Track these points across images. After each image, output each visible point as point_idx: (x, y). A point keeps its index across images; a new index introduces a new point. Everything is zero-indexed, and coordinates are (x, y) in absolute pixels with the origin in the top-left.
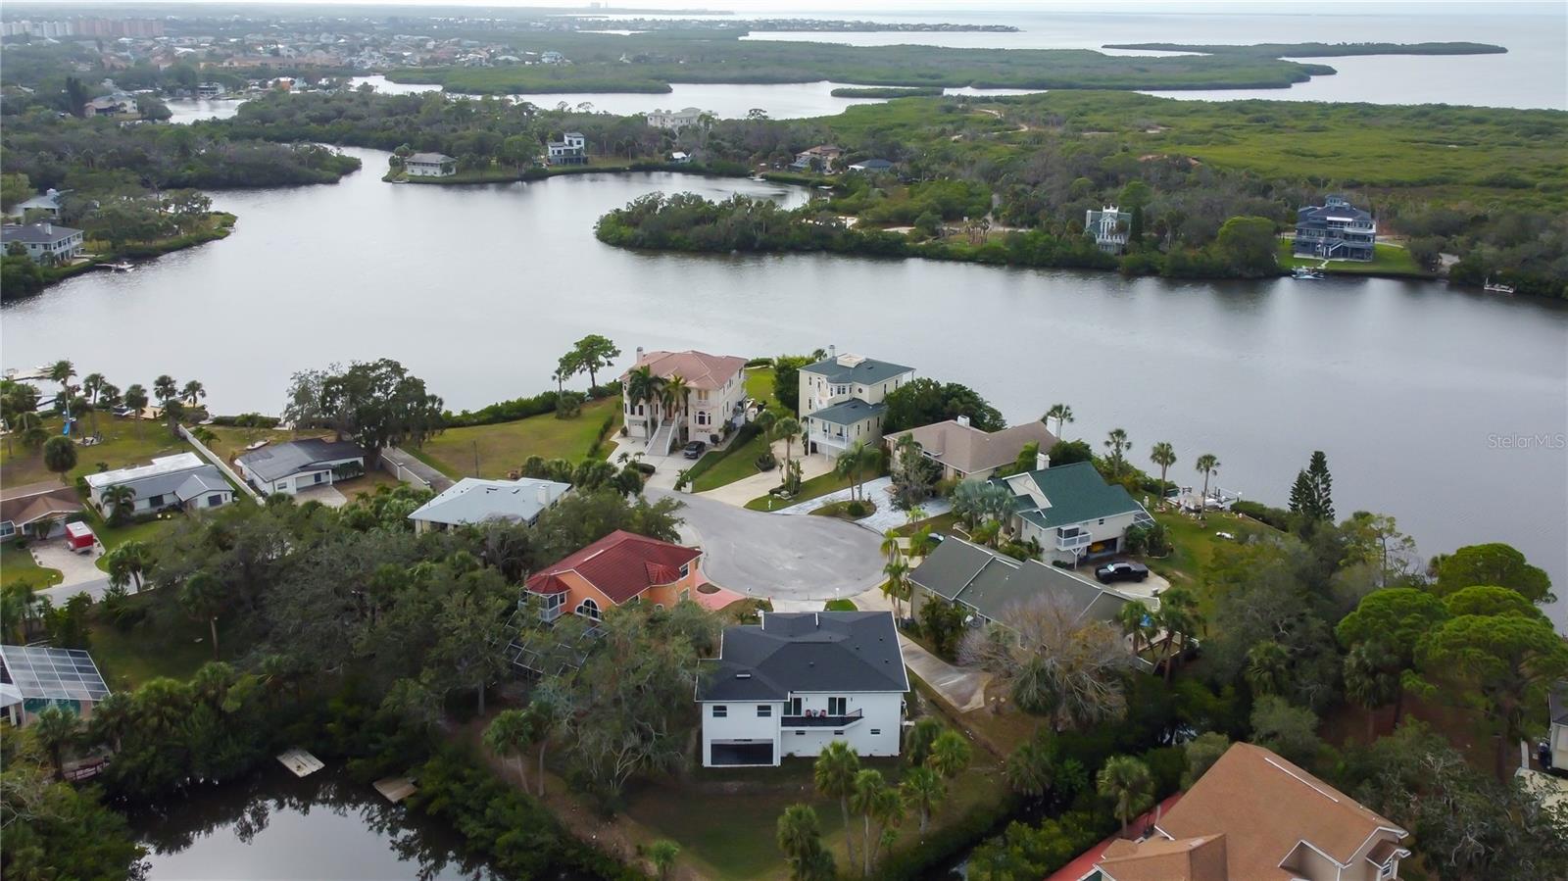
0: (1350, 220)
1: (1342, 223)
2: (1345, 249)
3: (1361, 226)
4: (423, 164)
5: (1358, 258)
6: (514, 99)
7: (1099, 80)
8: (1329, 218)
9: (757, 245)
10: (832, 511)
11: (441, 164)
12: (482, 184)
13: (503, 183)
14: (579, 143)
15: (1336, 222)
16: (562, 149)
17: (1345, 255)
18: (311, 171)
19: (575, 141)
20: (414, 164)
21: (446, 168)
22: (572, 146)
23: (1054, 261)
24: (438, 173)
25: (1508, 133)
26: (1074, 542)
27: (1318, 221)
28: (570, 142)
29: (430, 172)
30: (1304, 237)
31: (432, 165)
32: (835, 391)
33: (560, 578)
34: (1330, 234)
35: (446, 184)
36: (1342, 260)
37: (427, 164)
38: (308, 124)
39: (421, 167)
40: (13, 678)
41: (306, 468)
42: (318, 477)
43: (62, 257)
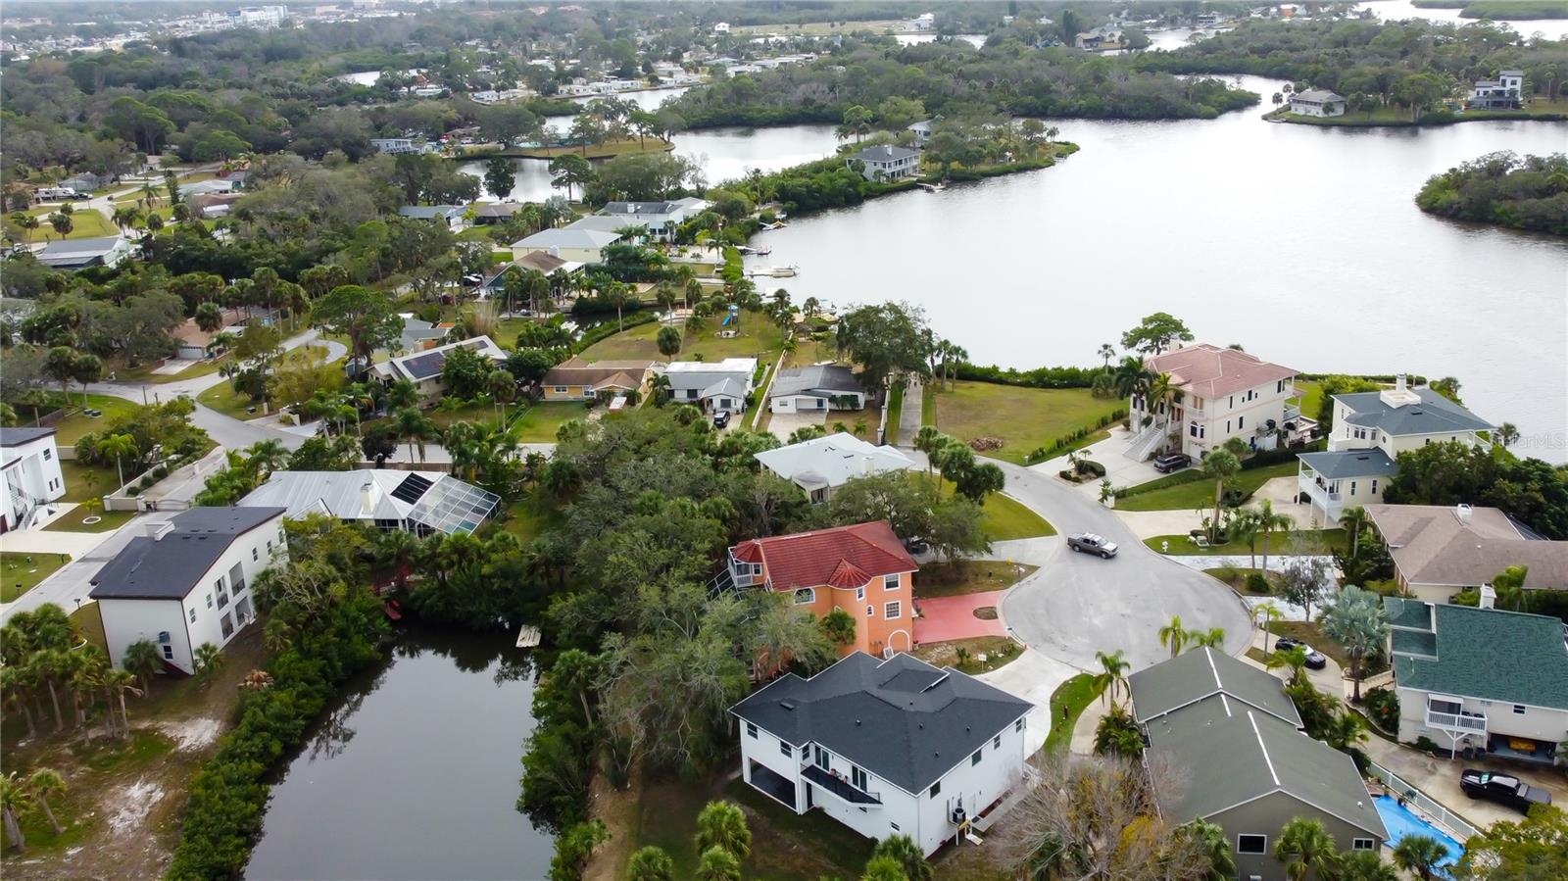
4: (1307, 103)
10: (1229, 577)
11: (1326, 104)
16: (1490, 90)
18: (1192, 107)
20: (1299, 102)
21: (1328, 108)
24: (1317, 112)
26: (1452, 722)
29: (1313, 111)
31: (1316, 104)
32: (1352, 433)
38: (1247, 55)
39: (1305, 105)
40: (419, 501)
41: (807, 392)
42: (820, 403)
43: (893, 174)
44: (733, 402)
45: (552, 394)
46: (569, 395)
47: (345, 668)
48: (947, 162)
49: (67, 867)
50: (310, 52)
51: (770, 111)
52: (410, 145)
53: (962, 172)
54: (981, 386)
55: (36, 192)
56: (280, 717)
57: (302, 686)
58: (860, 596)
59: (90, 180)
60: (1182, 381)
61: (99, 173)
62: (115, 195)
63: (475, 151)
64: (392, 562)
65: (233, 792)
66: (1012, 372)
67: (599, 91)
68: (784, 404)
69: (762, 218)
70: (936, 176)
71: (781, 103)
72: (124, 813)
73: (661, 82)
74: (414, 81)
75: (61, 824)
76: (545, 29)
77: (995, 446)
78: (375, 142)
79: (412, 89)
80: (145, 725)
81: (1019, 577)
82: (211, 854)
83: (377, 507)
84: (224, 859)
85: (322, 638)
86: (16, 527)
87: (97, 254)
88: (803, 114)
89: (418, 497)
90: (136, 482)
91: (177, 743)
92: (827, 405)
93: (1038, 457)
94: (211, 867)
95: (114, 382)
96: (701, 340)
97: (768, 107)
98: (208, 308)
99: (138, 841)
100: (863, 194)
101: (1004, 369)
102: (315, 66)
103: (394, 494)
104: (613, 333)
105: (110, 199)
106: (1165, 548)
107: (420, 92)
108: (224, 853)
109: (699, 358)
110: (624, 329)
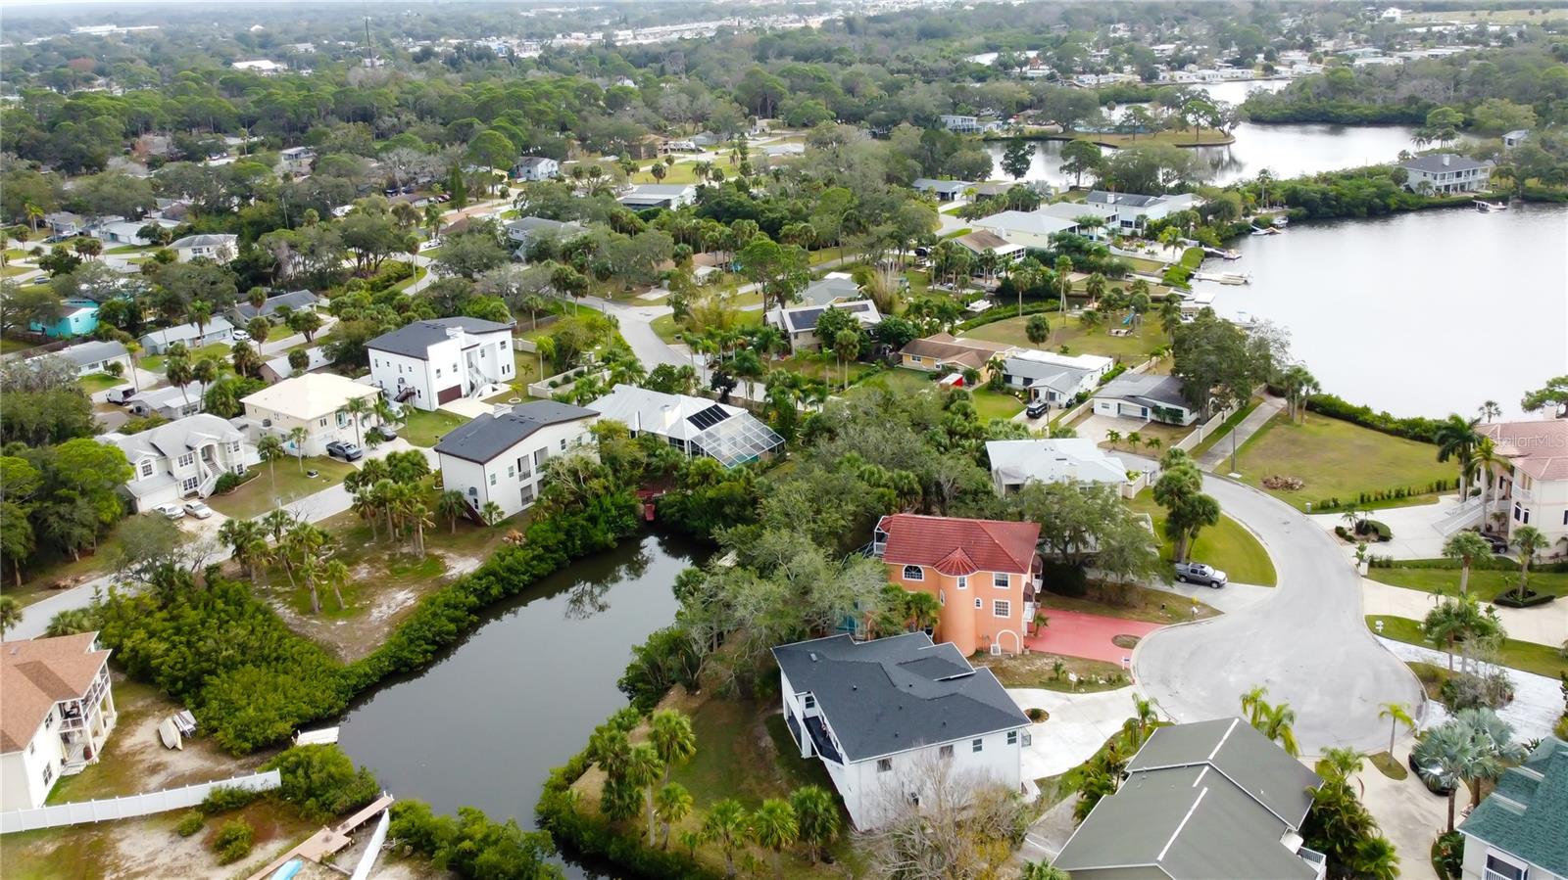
10: (1427, 676)
40: (709, 429)
41: (1132, 398)
42: (1144, 412)
43: (1447, 187)
44: (1057, 396)
45: (909, 362)
46: (923, 365)
47: (583, 547)
48: (1521, 179)
49: (331, 632)
50: (960, 32)
51: (1365, 108)
52: (974, 123)
53: (1542, 191)
54: (1339, 425)
55: (665, 144)
56: (509, 569)
57: (540, 551)
58: (962, 585)
59: (709, 137)
60: (1517, 453)
61: (716, 131)
62: (720, 151)
63: (1034, 132)
64: (659, 474)
65: (446, 612)
66: (1386, 418)
67: (1204, 79)
68: (1105, 406)
69: (1256, 223)
70: (1505, 193)
71: (1380, 101)
72: (384, 608)
73: (1276, 72)
74: (1027, 62)
75: (345, 603)
76: (1196, 13)
77: (1289, 486)
78: (944, 118)
79: (1024, 69)
80: (438, 552)
81: (1191, 618)
82: (403, 650)
83: (672, 427)
84: (410, 656)
85: (573, 519)
86: (467, 396)
87: (667, 197)
88: (1403, 113)
89: (709, 425)
90: (558, 378)
91: (447, 571)
92: (1150, 416)
93: (1324, 508)
94: (400, 659)
95: (607, 301)
96: (1089, 334)
97: (1366, 103)
98: (682, 249)
99: (378, 628)
100: (1394, 207)
101: (1377, 411)
102: (956, 45)
103: (691, 419)
104: (1014, 316)
105: (717, 153)
106: (1380, 628)
107: (1030, 73)
108: (412, 652)
109: (1065, 351)
110: (1023, 314)
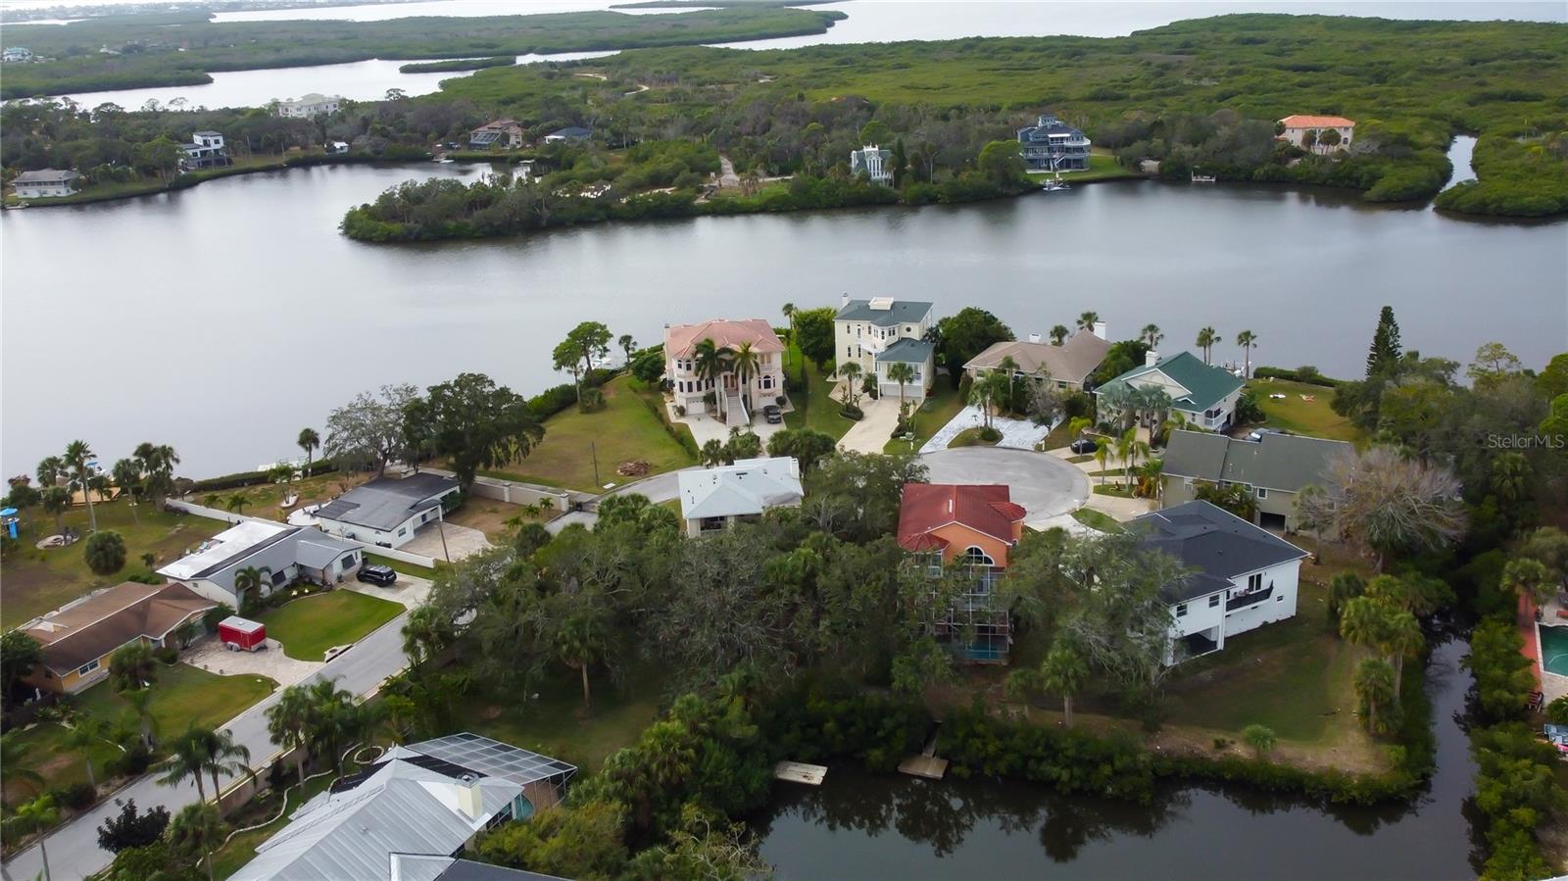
0: (1067, 135)
1: (1062, 139)
2: (1068, 161)
3: (1078, 140)
4: (39, 183)
5: (1077, 168)
6: (63, 102)
7: (654, 38)
8: (1051, 136)
9: (544, 223)
11: (65, 182)
12: (122, 199)
13: (146, 196)
14: (217, 142)
15: (1057, 139)
16: (196, 151)
17: (1068, 167)
19: (212, 140)
20: (26, 184)
22: (209, 146)
23: (841, 201)
24: (63, 192)
25: (1053, 57)
26: (1219, 420)
27: (1041, 139)
28: (206, 143)
29: (51, 192)
30: (1031, 155)
31: (53, 183)
32: (886, 334)
33: (933, 534)
34: (1051, 150)
35: (76, 204)
36: (1067, 171)
37: (45, 183)
39: (39, 187)
41: (416, 508)
45: (75, 682)
68: (403, 533)
77: (645, 464)
